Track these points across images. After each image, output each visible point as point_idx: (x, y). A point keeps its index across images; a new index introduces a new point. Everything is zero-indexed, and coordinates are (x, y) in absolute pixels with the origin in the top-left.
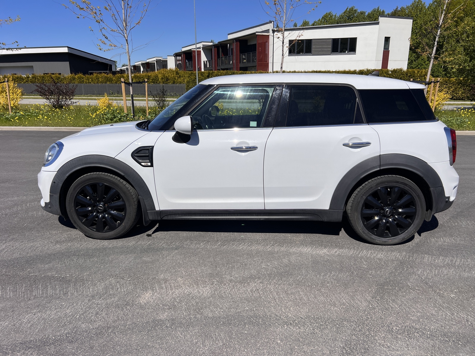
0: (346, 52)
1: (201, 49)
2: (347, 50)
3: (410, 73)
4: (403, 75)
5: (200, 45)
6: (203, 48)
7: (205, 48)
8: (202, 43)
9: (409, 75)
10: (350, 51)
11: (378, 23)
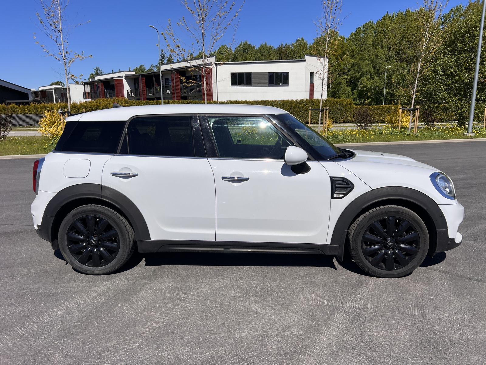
0: (281, 84)
1: (123, 78)
2: (281, 82)
3: (340, 102)
4: (335, 103)
5: (123, 74)
6: (126, 78)
7: (128, 78)
8: (125, 72)
9: (339, 103)
10: (283, 83)
11: (305, 61)
